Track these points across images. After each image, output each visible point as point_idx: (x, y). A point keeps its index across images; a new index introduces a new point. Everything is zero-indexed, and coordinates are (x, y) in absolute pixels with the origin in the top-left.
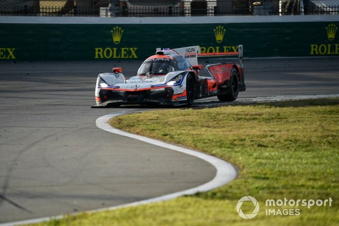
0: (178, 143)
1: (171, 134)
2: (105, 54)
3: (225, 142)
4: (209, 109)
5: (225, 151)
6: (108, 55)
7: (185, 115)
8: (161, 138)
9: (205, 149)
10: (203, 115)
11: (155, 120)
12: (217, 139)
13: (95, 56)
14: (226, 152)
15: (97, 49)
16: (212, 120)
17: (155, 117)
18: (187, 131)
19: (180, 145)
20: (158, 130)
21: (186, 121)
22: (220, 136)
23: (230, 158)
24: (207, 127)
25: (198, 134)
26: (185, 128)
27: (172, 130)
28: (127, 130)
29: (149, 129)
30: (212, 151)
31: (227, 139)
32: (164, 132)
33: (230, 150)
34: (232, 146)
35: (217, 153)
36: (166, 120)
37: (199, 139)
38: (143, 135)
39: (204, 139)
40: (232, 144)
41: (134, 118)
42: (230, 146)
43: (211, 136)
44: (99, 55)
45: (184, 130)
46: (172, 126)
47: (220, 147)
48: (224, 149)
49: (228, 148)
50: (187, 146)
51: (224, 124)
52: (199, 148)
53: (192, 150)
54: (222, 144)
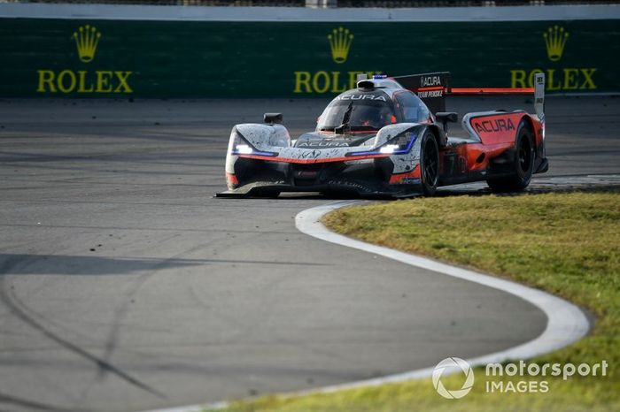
0: (465, 263)
1: (451, 244)
2: (315, 84)
3: (566, 262)
4: (532, 196)
5: (564, 280)
6: (321, 87)
7: (480, 207)
8: (429, 253)
9: (523, 276)
10: (519, 208)
11: (417, 216)
12: (549, 256)
13: (294, 87)
14: (567, 281)
15: (299, 74)
16: (537, 218)
17: (418, 211)
18: (484, 240)
19: (469, 266)
20: (426, 236)
21: (482, 220)
22: (554, 250)
23: (575, 294)
24: (527, 231)
25: (508, 246)
26: (480, 233)
27: (454, 237)
28: (360, 236)
29: (404, 235)
30: (538, 279)
31: (569, 255)
32: (436, 240)
33: (576, 277)
34: (580, 271)
35: (548, 284)
36: (441, 218)
37: (509, 254)
38: (393, 247)
39: (520, 257)
40: (580, 266)
41: (373, 213)
42: (576, 269)
43: (535, 249)
44: (303, 87)
45: (479, 237)
46: (454, 228)
47: (555, 271)
48: (564, 276)
49: (572, 273)
50: (486, 270)
51: (563, 225)
52: (510, 274)
53: (495, 277)
54: (558, 266)
